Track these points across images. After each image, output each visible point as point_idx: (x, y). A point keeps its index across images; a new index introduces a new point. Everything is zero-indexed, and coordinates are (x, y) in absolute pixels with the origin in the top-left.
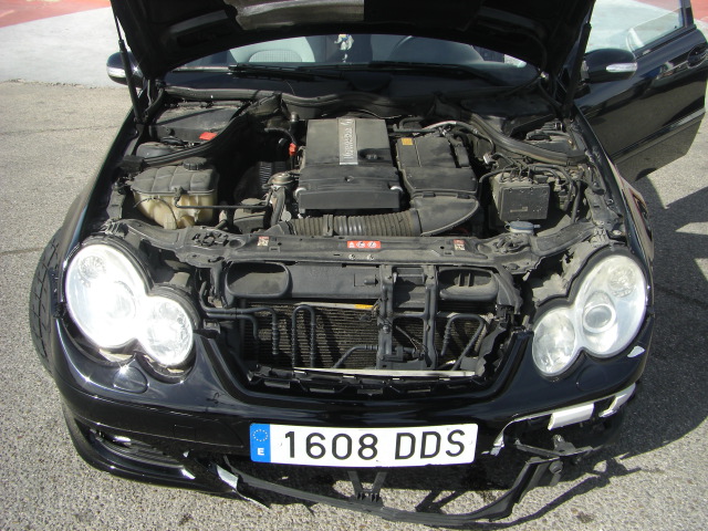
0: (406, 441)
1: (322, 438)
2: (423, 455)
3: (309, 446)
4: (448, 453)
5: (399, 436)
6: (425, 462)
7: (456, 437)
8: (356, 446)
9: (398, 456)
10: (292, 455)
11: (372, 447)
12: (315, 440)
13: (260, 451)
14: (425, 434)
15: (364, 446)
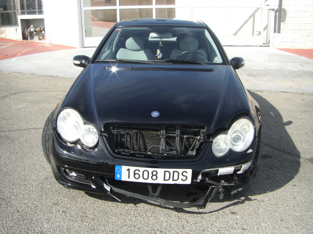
0: (167, 174)
1: (139, 171)
2: (173, 180)
3: (135, 174)
4: (182, 179)
5: (165, 172)
6: (173, 183)
7: (184, 174)
8: (150, 175)
9: (165, 180)
10: (129, 178)
11: (156, 175)
12: (137, 172)
13: (118, 176)
14: (174, 172)
15: (153, 175)
